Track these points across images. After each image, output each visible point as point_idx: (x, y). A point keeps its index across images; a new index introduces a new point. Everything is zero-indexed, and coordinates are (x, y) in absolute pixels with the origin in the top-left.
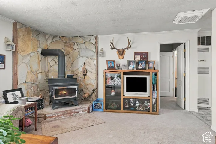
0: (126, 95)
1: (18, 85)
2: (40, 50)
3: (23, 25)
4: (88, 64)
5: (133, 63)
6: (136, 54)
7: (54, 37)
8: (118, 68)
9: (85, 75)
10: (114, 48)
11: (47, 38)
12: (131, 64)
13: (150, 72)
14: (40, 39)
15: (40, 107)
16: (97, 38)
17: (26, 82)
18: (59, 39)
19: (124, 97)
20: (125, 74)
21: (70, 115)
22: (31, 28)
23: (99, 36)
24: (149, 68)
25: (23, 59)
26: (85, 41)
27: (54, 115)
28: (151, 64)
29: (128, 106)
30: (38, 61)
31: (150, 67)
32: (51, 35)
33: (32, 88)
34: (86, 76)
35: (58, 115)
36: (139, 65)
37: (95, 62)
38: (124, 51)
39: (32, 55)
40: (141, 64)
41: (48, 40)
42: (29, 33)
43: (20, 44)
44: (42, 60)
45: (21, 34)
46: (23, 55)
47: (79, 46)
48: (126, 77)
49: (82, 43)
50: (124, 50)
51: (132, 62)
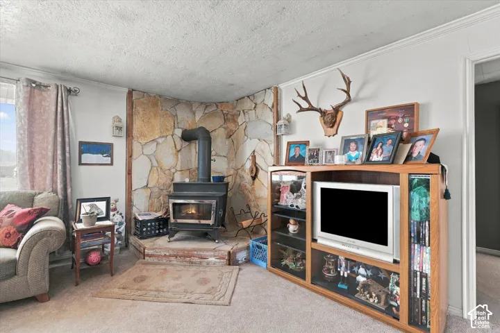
0: (319, 241)
1: (133, 189)
2: (179, 132)
3: (144, 93)
4: (260, 152)
5: (356, 144)
6: (371, 115)
7: (206, 107)
8: (312, 160)
9: (254, 178)
10: (311, 109)
11: (194, 109)
12: (350, 150)
13: (399, 174)
14: (179, 113)
15: (159, 232)
16: (277, 92)
17: (149, 186)
18: (214, 108)
19: (314, 245)
20: (317, 176)
21: (188, 259)
22: (160, 96)
23: (282, 86)
24: (409, 157)
25: (142, 148)
26: (256, 104)
27: (159, 254)
28: (422, 142)
29: (332, 274)
30: (174, 151)
31: (415, 155)
32: (202, 103)
33: (161, 198)
34: (257, 179)
35: (165, 255)
36: (374, 149)
37: (273, 147)
38: (340, 113)
39: (160, 141)
40: (381, 144)
41: (196, 115)
42: (155, 104)
43: (138, 124)
44: (183, 150)
45: (140, 109)
46: (143, 142)
47: (246, 115)
48: (320, 185)
49: (251, 110)
50: (337, 110)
51: (353, 140)
